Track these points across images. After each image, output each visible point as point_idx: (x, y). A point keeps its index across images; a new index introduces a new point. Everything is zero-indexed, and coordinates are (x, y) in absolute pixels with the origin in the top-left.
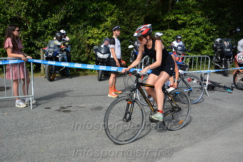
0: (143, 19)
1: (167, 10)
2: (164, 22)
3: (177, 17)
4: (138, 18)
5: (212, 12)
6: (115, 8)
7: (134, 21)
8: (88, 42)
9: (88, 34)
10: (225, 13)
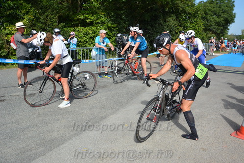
0: (57, 17)
1: (77, 11)
4: (53, 16)
5: (112, 14)
6: (31, 7)
7: (49, 19)
8: (6, 38)
9: (5, 30)
10: (121, 15)
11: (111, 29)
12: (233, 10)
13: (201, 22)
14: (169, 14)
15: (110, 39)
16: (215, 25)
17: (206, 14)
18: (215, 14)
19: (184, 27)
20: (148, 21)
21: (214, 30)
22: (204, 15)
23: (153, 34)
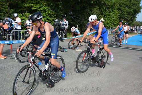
0: (8, 4)
2: (23, 8)
3: (31, 5)
5: (52, 4)
10: (59, 5)
11: (51, 16)
12: (140, 3)
13: (117, 12)
14: (94, 5)
15: (50, 23)
16: (127, 14)
17: (121, 6)
18: (127, 6)
19: (105, 15)
20: (78, 10)
21: (126, 18)
22: (119, 7)
23: (82, 20)
